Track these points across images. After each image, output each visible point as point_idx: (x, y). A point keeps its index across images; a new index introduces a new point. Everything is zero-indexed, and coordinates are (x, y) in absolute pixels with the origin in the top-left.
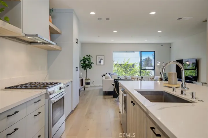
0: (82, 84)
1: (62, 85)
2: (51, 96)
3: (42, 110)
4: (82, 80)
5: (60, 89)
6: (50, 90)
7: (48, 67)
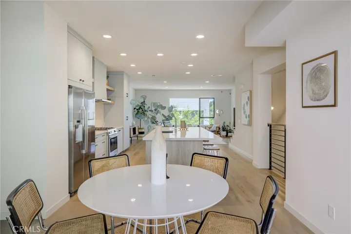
0: (134, 133)
1: (115, 129)
2: (110, 134)
3: (105, 141)
4: (134, 129)
5: (115, 131)
6: (109, 131)
7: (104, 117)
